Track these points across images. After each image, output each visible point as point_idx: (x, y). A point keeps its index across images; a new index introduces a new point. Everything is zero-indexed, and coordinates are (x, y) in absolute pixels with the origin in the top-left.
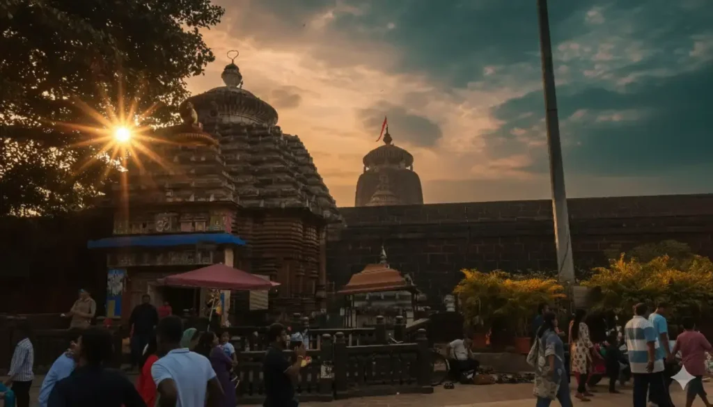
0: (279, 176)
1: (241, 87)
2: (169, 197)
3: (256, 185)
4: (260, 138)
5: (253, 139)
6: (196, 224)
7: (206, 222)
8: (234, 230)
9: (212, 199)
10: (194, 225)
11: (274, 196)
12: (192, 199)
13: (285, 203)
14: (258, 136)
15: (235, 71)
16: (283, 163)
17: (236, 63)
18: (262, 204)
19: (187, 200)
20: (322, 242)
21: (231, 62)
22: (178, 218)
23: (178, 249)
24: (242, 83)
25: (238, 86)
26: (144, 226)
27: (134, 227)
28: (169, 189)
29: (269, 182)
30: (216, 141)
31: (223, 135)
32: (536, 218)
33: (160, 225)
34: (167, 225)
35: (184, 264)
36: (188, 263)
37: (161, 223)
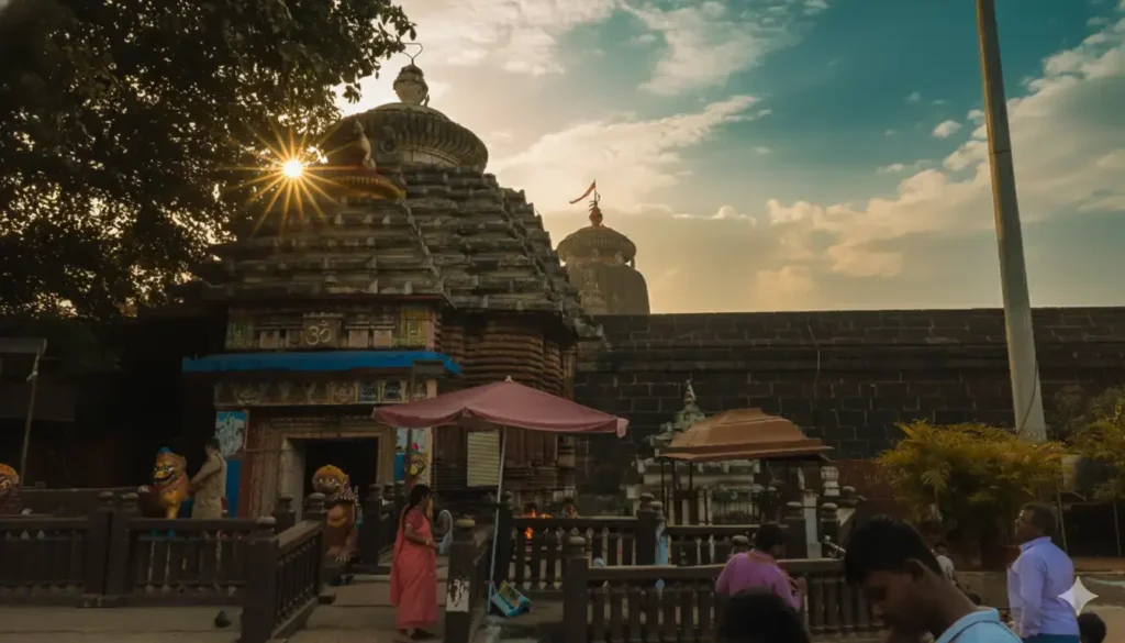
0: (509, 257)
1: (426, 104)
2: (331, 284)
3: (471, 271)
4: (471, 192)
5: (459, 193)
6: (376, 333)
7: (394, 331)
8: (438, 346)
9: (408, 290)
10: (371, 333)
11: (503, 289)
12: (374, 289)
13: (522, 302)
14: (468, 187)
15: (417, 78)
16: (510, 234)
17: (418, 64)
18: (485, 302)
19: (364, 291)
20: (569, 373)
21: (410, 63)
22: (344, 322)
23: (345, 377)
24: (428, 100)
25: (423, 103)
26: (283, 334)
27: (263, 335)
28: (331, 270)
29: (492, 266)
30: (401, 193)
31: (410, 183)
32: (929, 340)
33: (314, 334)
34: (327, 333)
35: (356, 402)
36: (364, 402)
37: (315, 331)
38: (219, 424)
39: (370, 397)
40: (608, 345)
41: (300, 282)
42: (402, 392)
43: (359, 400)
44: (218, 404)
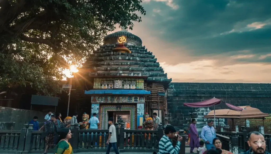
7: (135, 85)
10: (130, 85)
19: (130, 75)
20: (166, 96)
22: (123, 83)
27: (103, 85)
30: (131, 52)
33: (117, 85)
34: (120, 85)
35: (127, 102)
36: (129, 102)
37: (117, 84)
38: (92, 107)
39: (131, 101)
40: (175, 90)
41: (113, 72)
42: (138, 100)
43: (128, 101)
44: (92, 102)
